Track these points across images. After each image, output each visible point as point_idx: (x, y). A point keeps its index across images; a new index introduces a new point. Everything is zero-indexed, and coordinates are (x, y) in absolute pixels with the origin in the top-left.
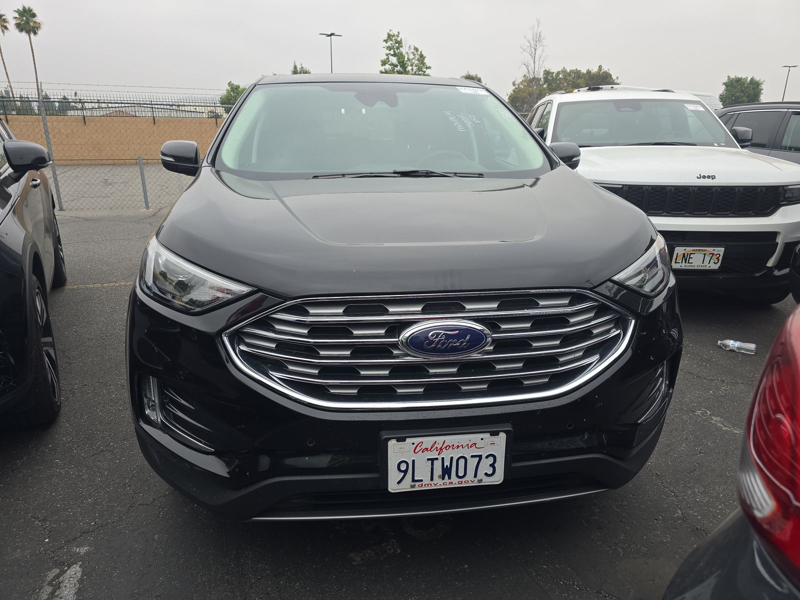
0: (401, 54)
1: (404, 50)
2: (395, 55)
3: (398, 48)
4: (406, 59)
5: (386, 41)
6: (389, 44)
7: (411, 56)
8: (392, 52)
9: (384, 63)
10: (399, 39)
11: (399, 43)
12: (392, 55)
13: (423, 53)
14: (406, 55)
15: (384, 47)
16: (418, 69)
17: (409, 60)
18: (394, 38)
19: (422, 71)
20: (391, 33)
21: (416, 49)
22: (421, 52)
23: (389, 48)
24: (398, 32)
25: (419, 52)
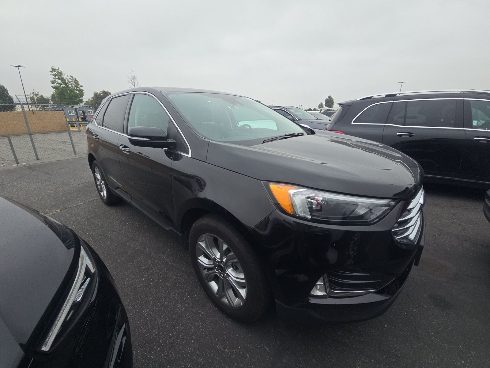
0: (63, 78)
1: (64, 77)
2: (59, 79)
3: (60, 76)
4: (67, 81)
5: (52, 72)
6: (54, 73)
7: (70, 80)
8: (57, 77)
9: (53, 82)
10: (60, 71)
11: (61, 73)
12: (57, 79)
13: (76, 79)
14: (66, 79)
15: (51, 75)
16: (76, 86)
17: (69, 82)
18: (56, 71)
19: (78, 87)
20: (53, 68)
21: (72, 77)
22: (75, 78)
23: (55, 75)
24: (58, 68)
25: (74, 79)
